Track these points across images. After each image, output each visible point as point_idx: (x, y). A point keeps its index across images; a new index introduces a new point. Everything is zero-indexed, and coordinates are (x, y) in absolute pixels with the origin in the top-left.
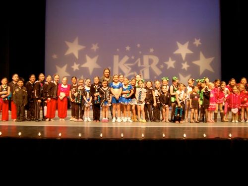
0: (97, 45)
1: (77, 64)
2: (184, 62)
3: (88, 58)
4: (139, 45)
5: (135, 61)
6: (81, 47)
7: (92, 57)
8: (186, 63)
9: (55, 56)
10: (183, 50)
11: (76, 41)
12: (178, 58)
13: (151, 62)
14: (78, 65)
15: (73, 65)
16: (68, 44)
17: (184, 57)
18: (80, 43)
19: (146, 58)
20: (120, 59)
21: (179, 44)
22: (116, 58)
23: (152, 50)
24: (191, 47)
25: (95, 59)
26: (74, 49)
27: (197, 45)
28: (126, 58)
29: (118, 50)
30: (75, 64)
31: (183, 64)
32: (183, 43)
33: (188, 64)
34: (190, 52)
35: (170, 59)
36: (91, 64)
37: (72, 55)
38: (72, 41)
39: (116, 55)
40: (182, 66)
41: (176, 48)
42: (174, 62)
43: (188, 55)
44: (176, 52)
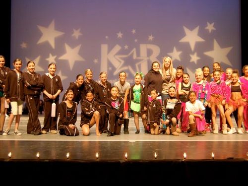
0: (79, 30)
1: (53, 55)
2: (193, 53)
3: (67, 48)
4: (134, 31)
5: (129, 52)
6: (59, 34)
7: (72, 46)
8: (196, 54)
9: (24, 45)
10: (192, 37)
11: (52, 25)
12: (185, 48)
13: (149, 52)
14: (55, 57)
15: (48, 57)
16: (42, 29)
17: (193, 47)
18: (57, 28)
19: (143, 48)
20: (110, 49)
21: (186, 30)
22: (104, 48)
23: (151, 38)
24: (202, 33)
25: (78, 48)
26: (49, 36)
27: (210, 31)
28: (117, 48)
29: (107, 37)
30: (51, 55)
31: (191, 56)
32: (191, 29)
33: (198, 55)
34: (200, 40)
35: (175, 49)
36: (71, 55)
37: (47, 44)
38: (46, 25)
39: (104, 43)
40: (190, 58)
41: (184, 35)
42: (180, 53)
43: (198, 45)
44: (184, 40)
